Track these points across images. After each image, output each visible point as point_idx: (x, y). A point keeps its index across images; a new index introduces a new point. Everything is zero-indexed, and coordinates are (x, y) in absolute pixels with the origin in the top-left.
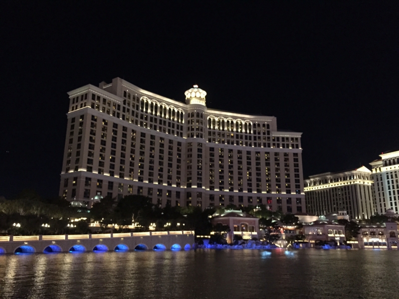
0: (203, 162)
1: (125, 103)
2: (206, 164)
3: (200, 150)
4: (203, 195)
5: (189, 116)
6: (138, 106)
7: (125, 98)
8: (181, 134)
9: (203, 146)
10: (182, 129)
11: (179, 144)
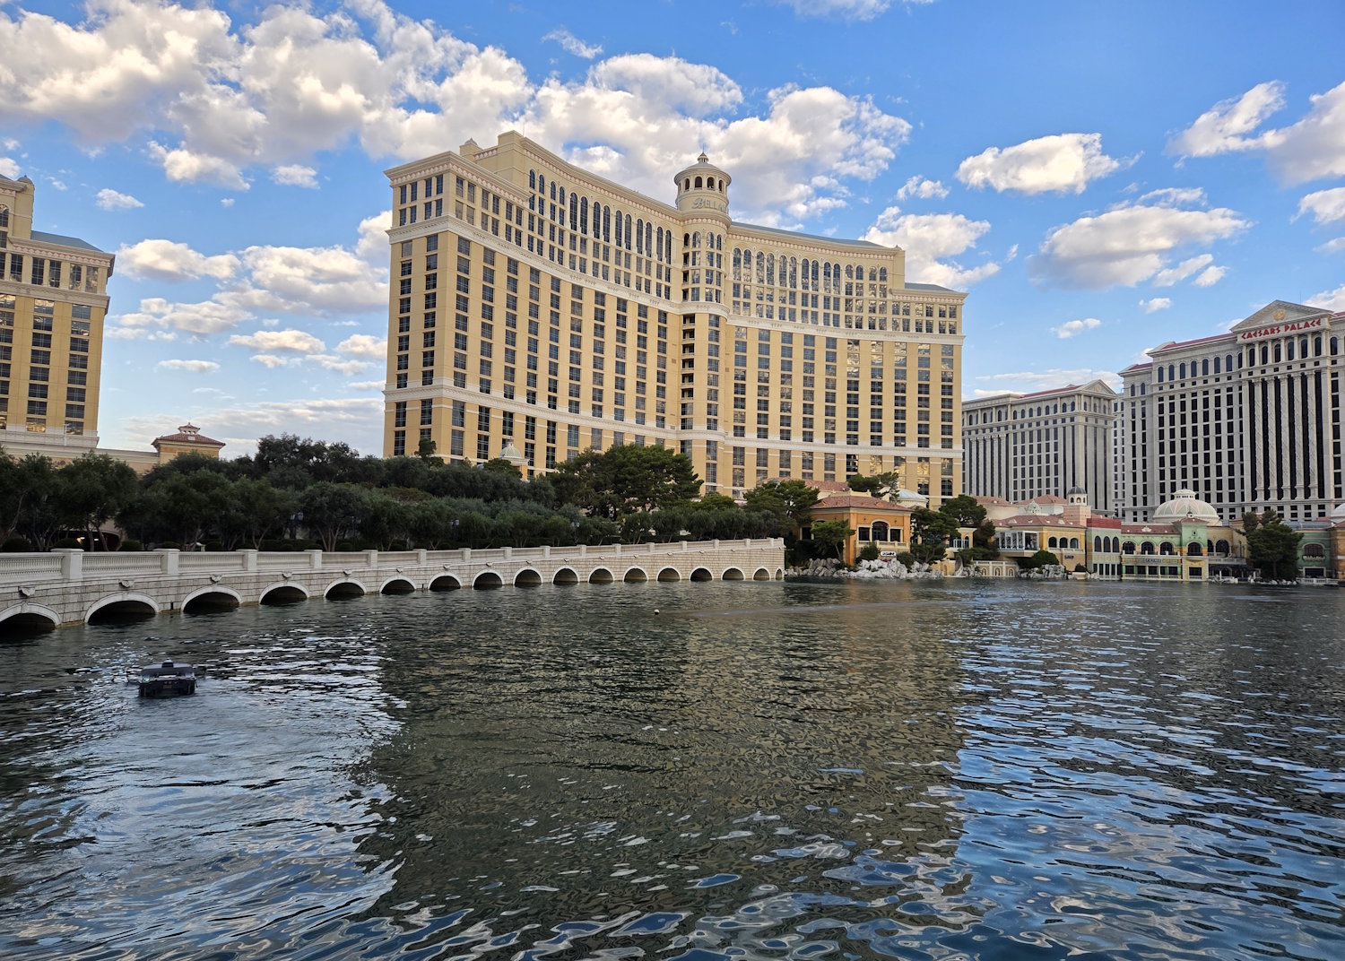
0: (722, 366)
1: (532, 207)
2: (727, 370)
3: (715, 336)
4: (720, 448)
5: (686, 243)
6: (562, 212)
7: (532, 191)
8: (668, 289)
9: (721, 321)
10: (668, 279)
11: (663, 316)
